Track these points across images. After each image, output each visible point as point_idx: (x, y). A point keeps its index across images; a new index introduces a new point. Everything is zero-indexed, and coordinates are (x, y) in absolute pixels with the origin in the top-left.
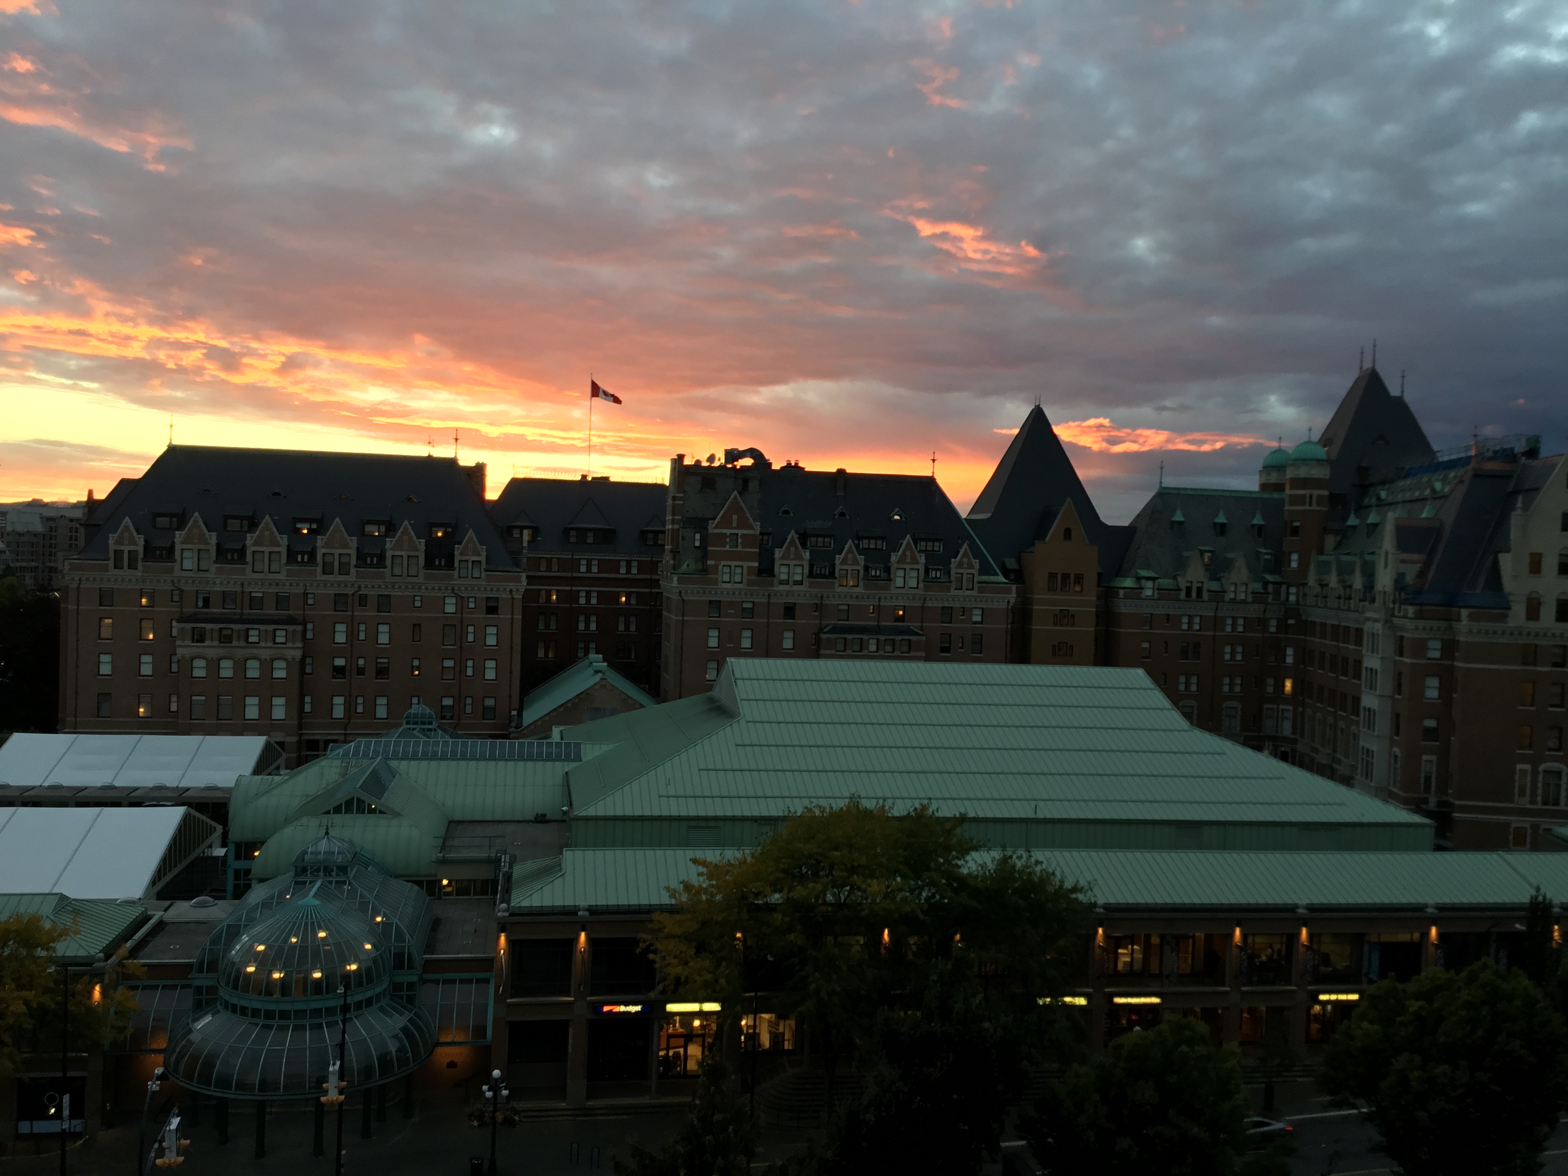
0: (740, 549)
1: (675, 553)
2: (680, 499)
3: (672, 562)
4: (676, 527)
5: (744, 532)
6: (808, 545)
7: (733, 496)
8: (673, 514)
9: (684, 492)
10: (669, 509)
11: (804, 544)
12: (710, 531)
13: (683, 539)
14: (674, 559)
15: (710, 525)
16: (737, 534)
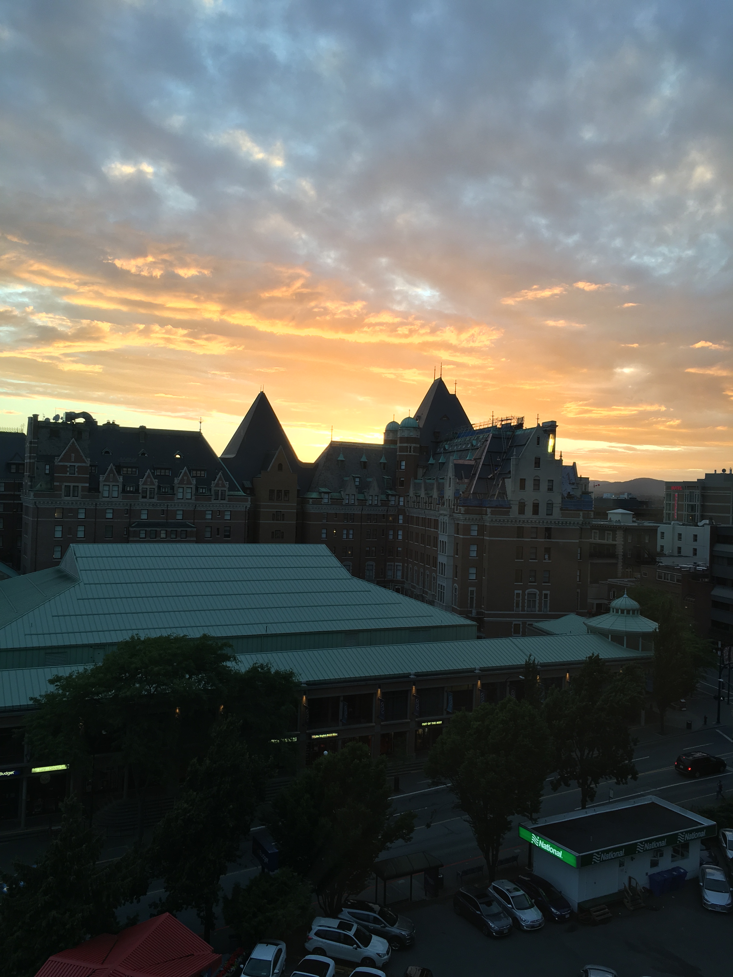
0: (76, 475)
1: (31, 478)
2: (35, 443)
3: (29, 483)
4: (32, 461)
5: (79, 464)
6: (122, 473)
7: (71, 441)
8: (30, 453)
9: (38, 438)
10: (27, 450)
11: (119, 473)
12: (56, 464)
13: (37, 468)
14: (31, 481)
15: (56, 460)
16: (75, 466)
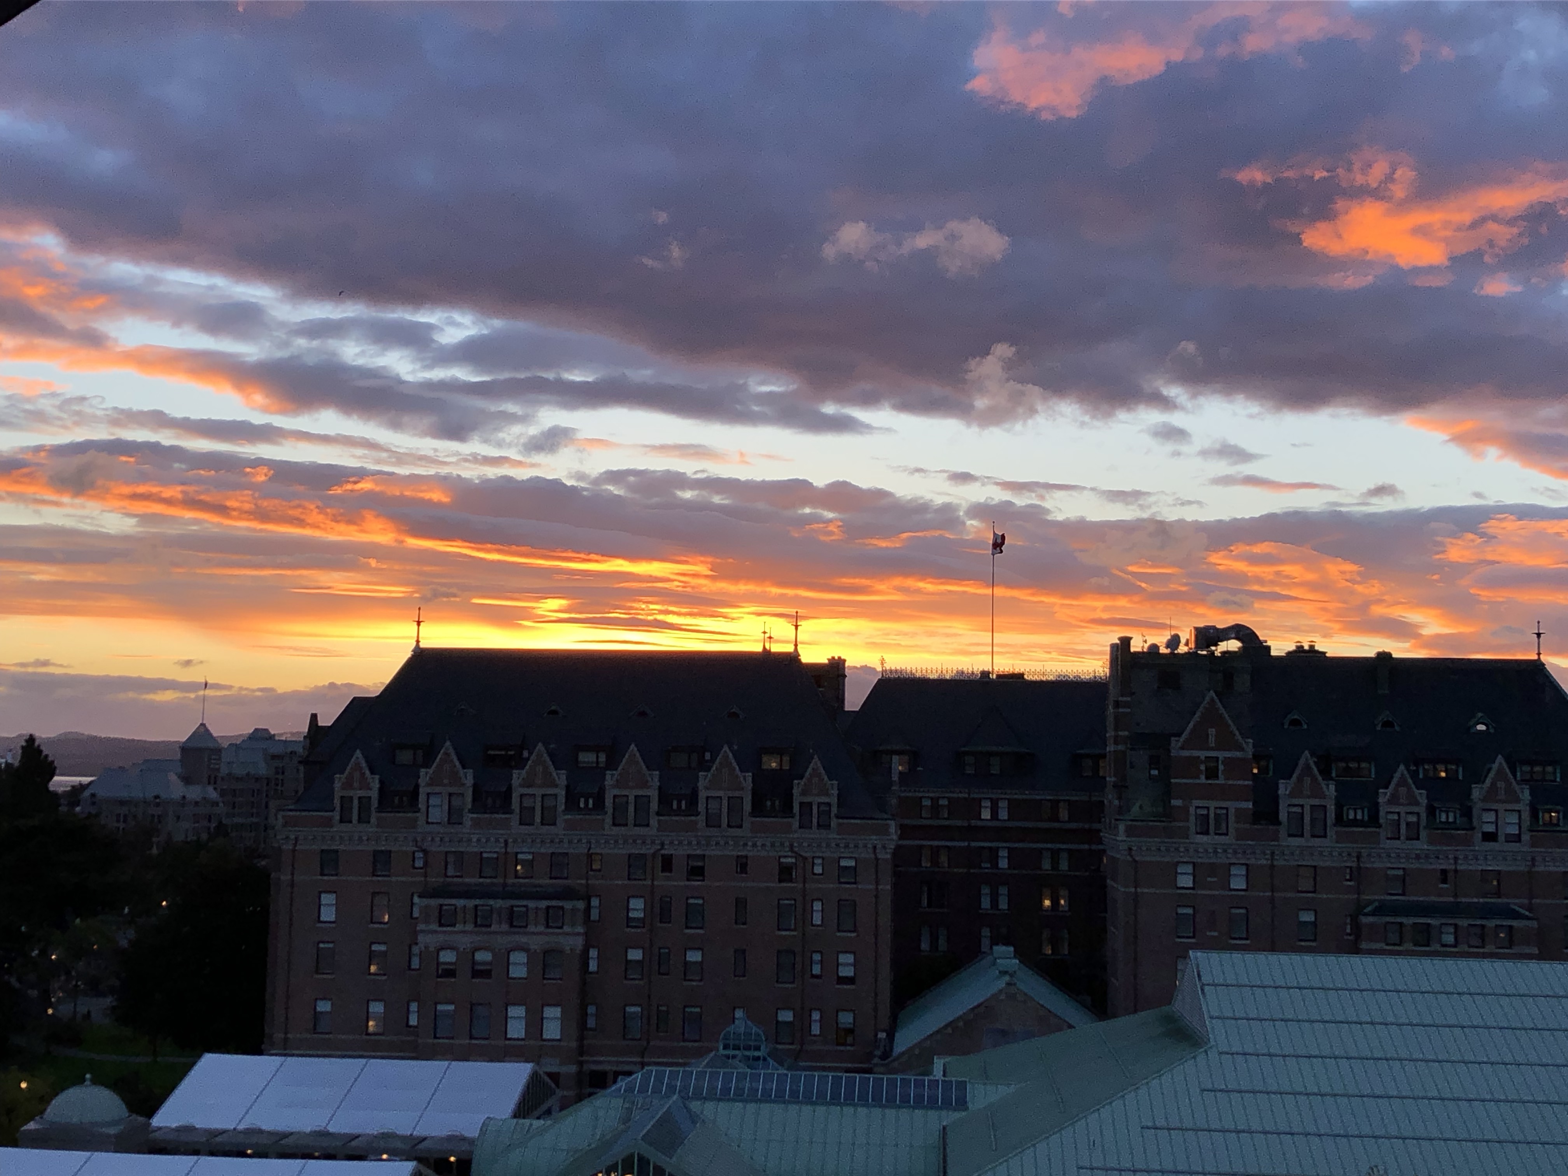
0: (1221, 781)
1: (1121, 787)
2: (1127, 705)
3: (1116, 802)
4: (1120, 747)
5: (1228, 754)
6: (1334, 775)
7: (1207, 699)
8: (1116, 729)
9: (1132, 694)
10: (1110, 720)
11: (1326, 773)
12: (1173, 753)
13: (1132, 767)
14: (1120, 798)
15: (1173, 744)
16: (1217, 758)
